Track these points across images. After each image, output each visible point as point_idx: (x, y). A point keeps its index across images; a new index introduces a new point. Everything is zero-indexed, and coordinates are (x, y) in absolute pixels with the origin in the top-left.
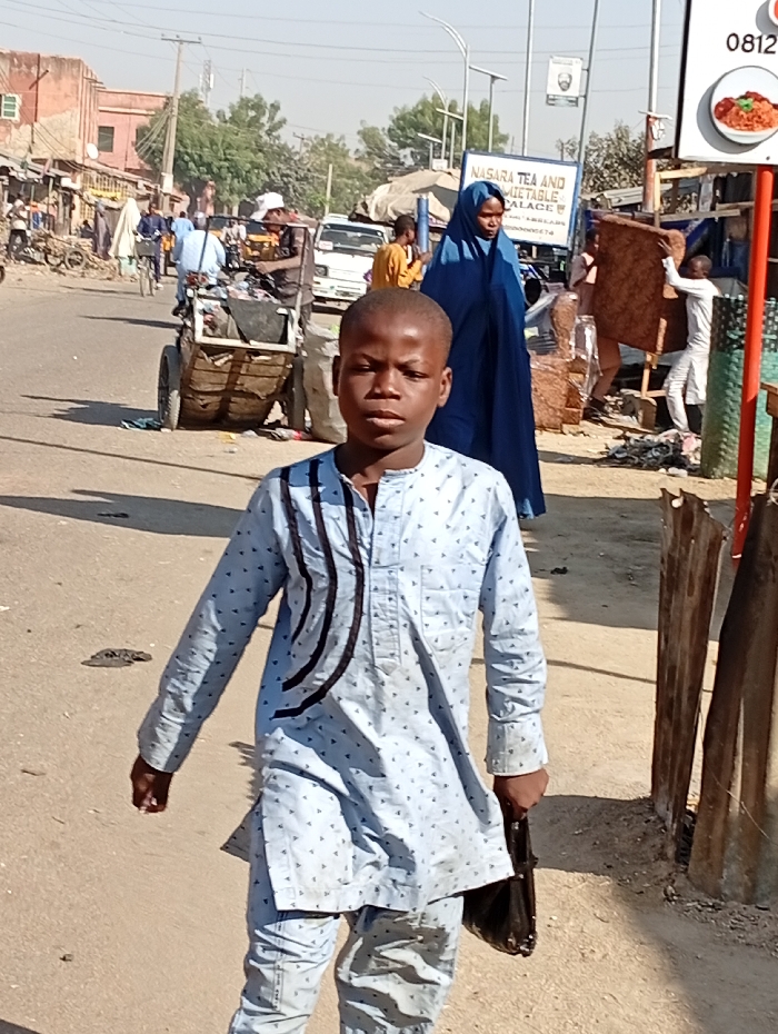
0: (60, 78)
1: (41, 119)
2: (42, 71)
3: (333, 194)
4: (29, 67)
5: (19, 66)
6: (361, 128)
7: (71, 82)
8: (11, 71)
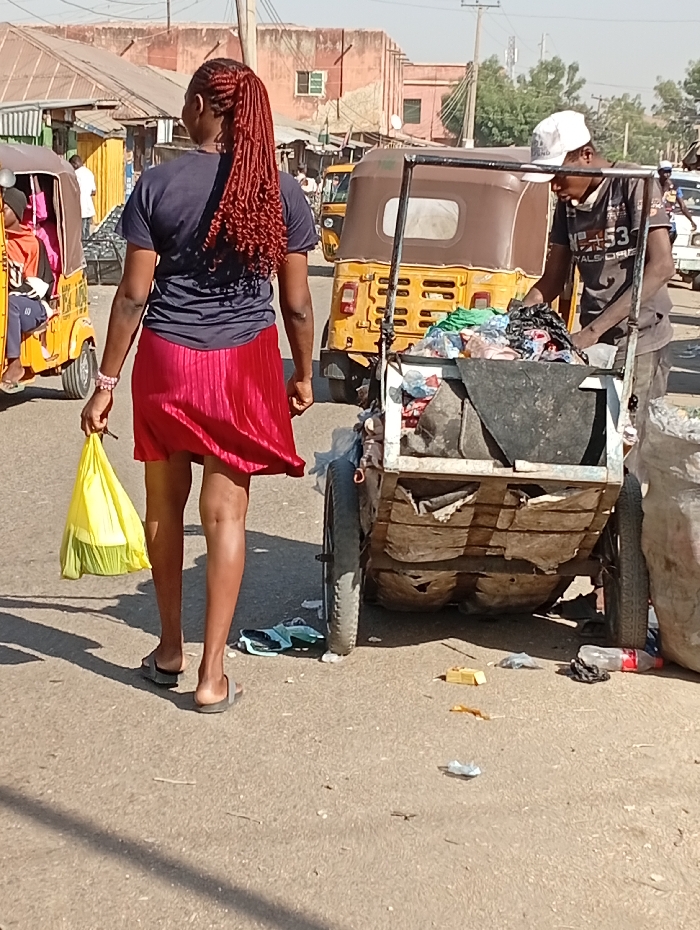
0: (363, 52)
1: (347, 94)
2: (346, 46)
3: (630, 151)
4: (334, 43)
5: (325, 42)
6: (657, 84)
7: (374, 54)
8: (317, 48)
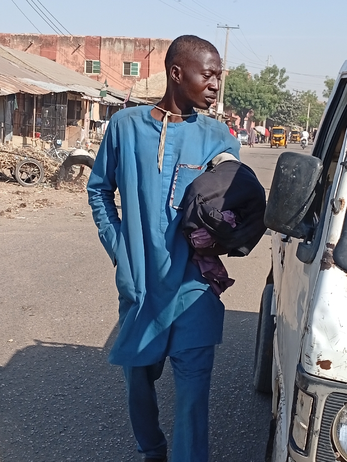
0: (161, 52)
1: (152, 75)
2: (152, 48)
3: (310, 116)
4: (145, 46)
5: (139, 46)
6: (326, 80)
8: (135, 49)
